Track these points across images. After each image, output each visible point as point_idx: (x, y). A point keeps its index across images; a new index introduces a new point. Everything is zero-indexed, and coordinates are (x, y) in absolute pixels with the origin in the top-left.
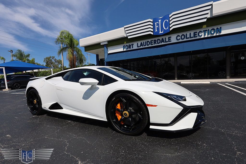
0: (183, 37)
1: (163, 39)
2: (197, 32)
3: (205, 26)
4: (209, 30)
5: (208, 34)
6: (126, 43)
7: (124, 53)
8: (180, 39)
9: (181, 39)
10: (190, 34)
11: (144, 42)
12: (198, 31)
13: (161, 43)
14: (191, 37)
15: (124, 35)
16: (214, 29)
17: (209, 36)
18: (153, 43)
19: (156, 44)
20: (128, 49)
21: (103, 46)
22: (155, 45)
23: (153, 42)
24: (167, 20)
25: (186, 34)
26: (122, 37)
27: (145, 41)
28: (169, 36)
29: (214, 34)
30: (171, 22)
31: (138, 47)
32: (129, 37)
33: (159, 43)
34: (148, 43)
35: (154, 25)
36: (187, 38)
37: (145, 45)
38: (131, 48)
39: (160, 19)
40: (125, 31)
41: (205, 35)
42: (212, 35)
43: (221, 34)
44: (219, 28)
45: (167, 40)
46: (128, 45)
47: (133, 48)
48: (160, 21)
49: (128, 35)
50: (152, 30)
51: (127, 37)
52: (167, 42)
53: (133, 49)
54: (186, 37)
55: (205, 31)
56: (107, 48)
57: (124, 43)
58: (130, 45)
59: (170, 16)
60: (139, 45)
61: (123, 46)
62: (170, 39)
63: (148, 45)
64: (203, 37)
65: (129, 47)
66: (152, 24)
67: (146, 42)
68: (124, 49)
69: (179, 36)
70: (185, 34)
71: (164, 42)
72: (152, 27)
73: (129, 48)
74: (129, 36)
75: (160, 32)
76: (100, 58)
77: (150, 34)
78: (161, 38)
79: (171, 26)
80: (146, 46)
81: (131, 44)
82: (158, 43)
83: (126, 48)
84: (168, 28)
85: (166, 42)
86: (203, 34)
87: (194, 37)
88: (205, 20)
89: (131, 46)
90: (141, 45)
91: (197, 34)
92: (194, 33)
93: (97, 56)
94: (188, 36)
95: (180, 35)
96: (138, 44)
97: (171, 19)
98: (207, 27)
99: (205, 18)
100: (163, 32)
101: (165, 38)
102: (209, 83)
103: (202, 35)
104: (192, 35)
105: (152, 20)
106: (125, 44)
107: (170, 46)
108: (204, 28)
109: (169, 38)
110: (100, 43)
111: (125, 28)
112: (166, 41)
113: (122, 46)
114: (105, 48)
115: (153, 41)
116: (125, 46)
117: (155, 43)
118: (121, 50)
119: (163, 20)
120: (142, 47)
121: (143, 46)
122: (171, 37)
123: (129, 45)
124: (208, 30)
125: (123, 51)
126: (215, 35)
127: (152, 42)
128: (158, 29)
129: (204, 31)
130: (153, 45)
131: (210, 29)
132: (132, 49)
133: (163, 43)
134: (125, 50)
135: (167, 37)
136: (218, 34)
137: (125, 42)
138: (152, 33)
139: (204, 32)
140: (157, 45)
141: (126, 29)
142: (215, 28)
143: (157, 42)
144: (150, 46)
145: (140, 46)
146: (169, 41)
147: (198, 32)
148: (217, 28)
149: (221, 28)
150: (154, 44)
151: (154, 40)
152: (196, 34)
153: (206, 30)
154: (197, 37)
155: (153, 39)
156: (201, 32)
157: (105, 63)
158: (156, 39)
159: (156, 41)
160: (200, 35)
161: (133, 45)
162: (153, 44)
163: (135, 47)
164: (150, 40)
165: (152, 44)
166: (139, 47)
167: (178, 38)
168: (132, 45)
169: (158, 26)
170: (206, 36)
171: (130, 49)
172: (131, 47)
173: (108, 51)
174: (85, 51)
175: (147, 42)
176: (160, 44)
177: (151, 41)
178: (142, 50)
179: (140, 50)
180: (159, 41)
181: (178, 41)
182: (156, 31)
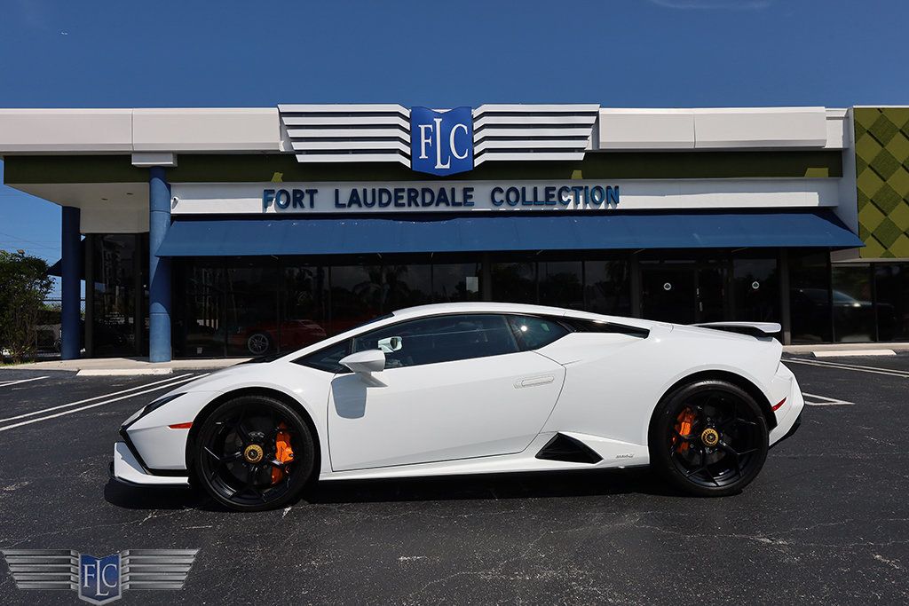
0: (512, 196)
1: (442, 191)
3: (577, 174)
4: (587, 188)
5: (586, 202)
6: (285, 179)
7: (269, 224)
8: (502, 201)
9: (505, 201)
10: (535, 189)
11: (365, 191)
12: (558, 185)
13: (437, 205)
14: (535, 201)
15: (278, 144)
17: (588, 207)
18: (405, 201)
19: (417, 205)
20: (290, 210)
21: (148, 173)
22: (413, 209)
23: (405, 195)
24: (465, 128)
25: (524, 189)
26: (262, 151)
27: (370, 187)
28: (468, 184)
29: (600, 203)
30: (477, 137)
31: (338, 205)
32: (301, 159)
33: (429, 204)
34: (385, 198)
35: (414, 133)
36: (525, 203)
37: (369, 200)
38: (302, 206)
39: (439, 115)
40: (284, 128)
41: (577, 202)
42: (595, 208)
43: (619, 206)
44: (613, 187)
45: (459, 198)
46: (290, 190)
47: (312, 205)
48: (438, 121)
49: (297, 146)
50: (408, 150)
51: (290, 157)
52: (459, 204)
53: (317, 210)
54: (521, 196)
55: (576, 190)
56: (169, 187)
57: (268, 179)
58: (300, 192)
59: (476, 113)
60: (344, 198)
61: (265, 191)
62: (471, 197)
63: (381, 205)
64: (570, 207)
65: (297, 199)
66: (407, 125)
67: (374, 191)
68: (265, 206)
69: (501, 191)
70: (519, 188)
71: (448, 205)
72: (407, 138)
73: (295, 206)
74: (301, 152)
75: (439, 166)
76: (88, 227)
77: (398, 164)
78: (435, 186)
79: (477, 150)
80: (376, 209)
81: (304, 187)
82: (424, 204)
83: (278, 202)
84: (466, 155)
85: (455, 204)
86: (571, 197)
87: (547, 201)
88: (580, 156)
89: (307, 198)
90: (354, 198)
91: (555, 193)
92: (548, 190)
93: (71, 217)
94: (529, 197)
95: (505, 188)
96: (337, 191)
97: (477, 125)
98: (585, 177)
99: (580, 150)
101: (453, 190)
103: (569, 200)
104: (541, 197)
105: (407, 113)
106: (277, 185)
107: (470, 221)
108: (578, 180)
109: (466, 190)
110: (131, 156)
111: (282, 114)
112: (456, 201)
113: (259, 187)
114: (158, 184)
115: (403, 190)
116: (273, 191)
117: (412, 200)
118: (253, 205)
119: (449, 120)
120: (354, 209)
121: (360, 206)
122: (472, 190)
123: (295, 192)
124: (584, 187)
125: (260, 211)
126: (602, 207)
127: (402, 197)
128: (431, 150)
129: (573, 189)
130: (406, 209)
131: (591, 187)
132: (307, 210)
133: (442, 208)
134: (271, 209)
135: (459, 187)
136: (610, 207)
137: (278, 176)
138: (407, 163)
139: (572, 192)
140: (421, 209)
141: (288, 121)
142: (604, 187)
143: (419, 200)
144: (391, 209)
145: (349, 205)
146: (465, 203)
147: (558, 188)
148: (609, 188)
149: (617, 187)
150: (410, 205)
151: (410, 191)
152: (553, 196)
153: (581, 188)
154: (554, 203)
155: (406, 185)
156: (565, 189)
157: (156, 261)
158: (419, 186)
159: (417, 196)
160: (565, 199)
161: (315, 196)
162: (403, 205)
163: (324, 201)
164: (391, 187)
165: (400, 202)
166: (343, 205)
167: (499, 197)
168: (312, 193)
169: (430, 141)
170: (580, 207)
171: (298, 210)
172: (306, 200)
173: (175, 202)
174: (5, 183)
175: (382, 191)
176: (433, 209)
177: (397, 191)
178: (356, 222)
179: (349, 220)
180: (428, 198)
181: (496, 209)
182: (423, 156)
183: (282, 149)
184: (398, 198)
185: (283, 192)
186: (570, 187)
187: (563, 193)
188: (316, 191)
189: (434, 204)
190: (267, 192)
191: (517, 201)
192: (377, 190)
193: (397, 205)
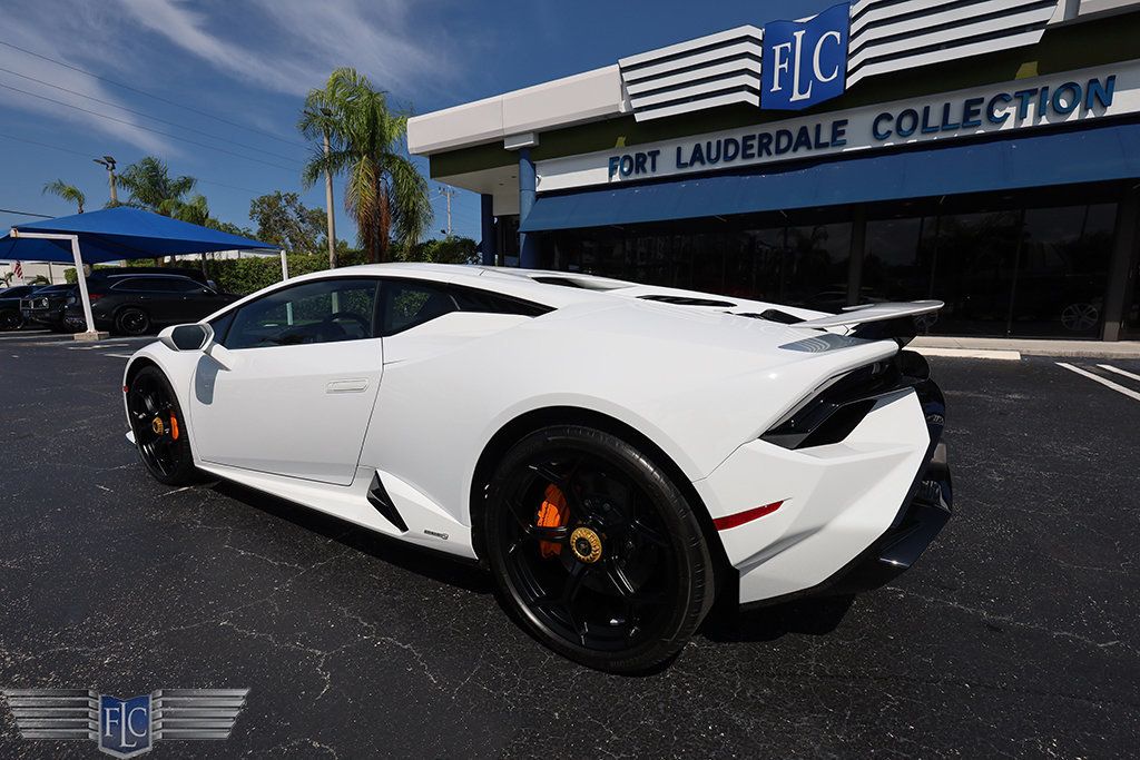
0: (907, 123)
1: (804, 131)
2: (981, 101)
3: (1028, 69)
4: (1044, 89)
5: (1039, 113)
6: (627, 144)
7: (614, 193)
8: (889, 132)
9: (894, 132)
10: (947, 107)
11: (709, 144)
12: (990, 94)
13: (795, 150)
14: (945, 125)
15: (619, 105)
16: (1070, 87)
17: (1044, 121)
18: (755, 151)
19: (769, 154)
20: (633, 177)
21: (518, 154)
22: (765, 159)
23: (755, 143)
24: (838, 35)
25: (927, 110)
26: (605, 116)
27: (714, 138)
28: (838, 116)
29: (1069, 111)
30: (853, 46)
31: (680, 164)
32: (639, 117)
33: (785, 150)
34: (731, 150)
35: (766, 59)
36: (926, 129)
37: (713, 156)
38: (644, 171)
39: (801, 26)
40: (625, 84)
41: (1022, 115)
42: (1060, 119)
43: (1111, 111)
44: (1103, 79)
45: (826, 137)
46: (633, 155)
47: (654, 168)
48: (799, 35)
49: (636, 103)
50: (756, 84)
51: (628, 117)
52: (826, 145)
53: (659, 173)
54: (921, 121)
55: (1024, 96)
56: (534, 166)
57: (613, 145)
58: (643, 155)
59: (854, 11)
60: (686, 156)
61: (610, 158)
62: (843, 132)
63: (728, 159)
64: (1009, 125)
65: (638, 165)
66: (758, 51)
67: (719, 142)
68: (611, 176)
69: (888, 117)
70: (919, 109)
71: (809, 148)
72: (757, 67)
73: (637, 172)
74: (640, 109)
75: (796, 96)
76: (499, 210)
77: (745, 104)
78: (794, 126)
79: (851, 64)
80: (721, 165)
81: (645, 149)
82: (779, 151)
83: (622, 171)
84: (835, 75)
85: (819, 145)
86: (1012, 110)
87: (966, 123)
88: (1034, 38)
89: (649, 160)
90: (697, 156)
91: (983, 108)
92: (968, 104)
93: (487, 201)
94: (935, 120)
95: (895, 112)
96: (679, 150)
97: (854, 28)
98: (1042, 72)
99: (1036, 26)
100: (807, 95)
101: (818, 127)
102: (1016, 356)
103: (1007, 115)
104: (956, 116)
105: (759, 34)
106: (622, 149)
107: (836, 166)
108: (1025, 80)
109: (836, 124)
110: (503, 142)
111: (623, 70)
112: (822, 141)
113: (606, 156)
114: (525, 163)
115: (753, 137)
116: (617, 159)
117: (764, 148)
118: (599, 175)
119: (813, 31)
120: (697, 168)
121: (703, 163)
122: (845, 122)
123: (638, 156)
124: (1040, 89)
125: (606, 180)
126: (1074, 116)
127: (752, 146)
128: (786, 77)
129: (1019, 95)
130: (756, 161)
131: (1054, 86)
132: (649, 175)
133: (803, 153)
134: (616, 178)
135: (826, 121)
136: (1091, 115)
137: (621, 140)
138: (754, 100)
139: (1018, 102)
140: (775, 158)
141: (628, 76)
142: (1082, 82)
143: (772, 147)
144: (739, 162)
145: (692, 163)
146: (834, 142)
147: (988, 98)
148: (1093, 83)
149: (1111, 78)
150: (760, 155)
151: (762, 136)
152: (978, 112)
153: (1033, 92)
154: (977, 124)
155: (757, 130)
156: (1003, 99)
157: (523, 237)
158: (772, 128)
159: (770, 142)
160: (998, 114)
161: (658, 158)
162: (752, 156)
163: (666, 167)
164: (739, 135)
165: (749, 152)
166: (685, 165)
167: (884, 127)
168: (654, 154)
169: (785, 65)
170: (1028, 122)
171: (641, 176)
172: (648, 165)
173: (539, 180)
174: (431, 177)
175: (728, 142)
176: (789, 156)
177: (746, 139)
178: (697, 183)
179: (690, 181)
180: (784, 142)
181: (878, 145)
182: (776, 87)
183: (623, 111)
184: (747, 147)
185: (627, 157)
186: (1011, 93)
187: (997, 105)
188: (658, 152)
189: (791, 149)
190: (613, 160)
191: (913, 128)
192: (723, 141)
193: (745, 156)
